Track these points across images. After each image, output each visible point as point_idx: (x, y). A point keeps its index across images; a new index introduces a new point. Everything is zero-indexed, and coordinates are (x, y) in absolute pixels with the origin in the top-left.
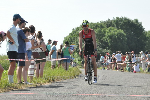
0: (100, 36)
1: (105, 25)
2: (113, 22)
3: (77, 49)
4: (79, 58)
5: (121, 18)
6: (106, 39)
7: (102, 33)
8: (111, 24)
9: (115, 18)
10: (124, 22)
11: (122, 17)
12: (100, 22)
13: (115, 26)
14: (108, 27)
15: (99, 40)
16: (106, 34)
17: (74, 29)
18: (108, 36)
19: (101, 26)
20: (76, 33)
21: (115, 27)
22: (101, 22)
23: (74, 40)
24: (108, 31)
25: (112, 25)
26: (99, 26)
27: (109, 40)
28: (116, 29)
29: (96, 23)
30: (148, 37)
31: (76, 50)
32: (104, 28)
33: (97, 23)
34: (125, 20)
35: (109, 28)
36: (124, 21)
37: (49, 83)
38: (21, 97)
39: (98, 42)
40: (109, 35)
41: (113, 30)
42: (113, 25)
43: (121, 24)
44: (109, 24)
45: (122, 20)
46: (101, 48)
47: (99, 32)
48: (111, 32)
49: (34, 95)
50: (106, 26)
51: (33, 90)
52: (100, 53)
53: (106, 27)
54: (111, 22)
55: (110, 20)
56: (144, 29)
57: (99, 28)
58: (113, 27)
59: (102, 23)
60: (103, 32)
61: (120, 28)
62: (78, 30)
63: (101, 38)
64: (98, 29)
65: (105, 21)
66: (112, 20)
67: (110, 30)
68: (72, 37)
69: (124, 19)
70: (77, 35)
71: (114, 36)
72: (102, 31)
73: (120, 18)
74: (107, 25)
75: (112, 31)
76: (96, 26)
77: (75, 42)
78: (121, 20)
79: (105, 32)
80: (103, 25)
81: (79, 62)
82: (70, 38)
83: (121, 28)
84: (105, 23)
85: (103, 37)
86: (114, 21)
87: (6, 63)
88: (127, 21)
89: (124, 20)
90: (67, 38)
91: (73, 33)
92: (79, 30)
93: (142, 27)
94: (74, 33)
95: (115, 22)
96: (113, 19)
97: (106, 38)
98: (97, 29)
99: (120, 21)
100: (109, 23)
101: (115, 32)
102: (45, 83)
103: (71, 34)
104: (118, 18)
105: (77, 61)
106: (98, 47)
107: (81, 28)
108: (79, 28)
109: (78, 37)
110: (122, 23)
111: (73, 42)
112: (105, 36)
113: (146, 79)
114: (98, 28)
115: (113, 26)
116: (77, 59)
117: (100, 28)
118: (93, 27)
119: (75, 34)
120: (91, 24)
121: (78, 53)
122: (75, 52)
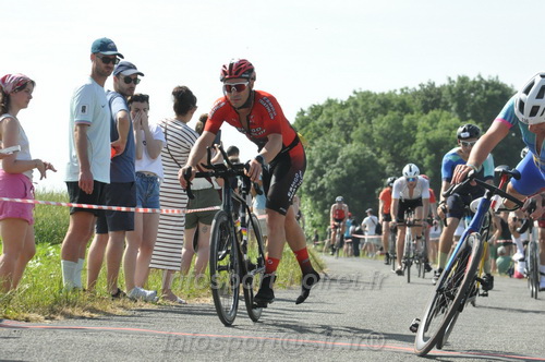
0: (395, 142)
1: (418, 104)
2: (445, 93)
4: (318, 217)
5: (477, 80)
6: (418, 152)
7: (405, 131)
8: (439, 100)
9: (455, 79)
10: (485, 95)
11: (479, 76)
12: (398, 93)
13: (453, 109)
14: (426, 112)
15: (392, 154)
16: (420, 135)
17: (302, 112)
18: (424, 142)
19: (401, 105)
20: (311, 125)
21: (451, 111)
22: (402, 90)
24: (427, 125)
25: (441, 105)
26: (396, 104)
27: (428, 156)
28: (455, 119)
29: (383, 94)
31: (308, 188)
32: (412, 113)
33: (386, 92)
34: (491, 88)
35: (431, 113)
36: (488, 92)
38: (112, 339)
39: (388, 162)
40: (430, 138)
41: (444, 123)
42: (446, 103)
43: (473, 101)
44: (431, 99)
45: (479, 87)
47: (393, 127)
48: (435, 128)
49: (159, 335)
50: (420, 106)
53: (418, 111)
54: (439, 91)
55: (437, 85)
57: (394, 110)
58: (445, 112)
59: (406, 93)
60: (407, 129)
61: (469, 115)
62: (316, 118)
63: (399, 150)
64: (391, 115)
65: (418, 88)
66: (443, 87)
67: (432, 123)
69: (487, 85)
70: (315, 134)
71: (447, 143)
72: (405, 122)
73: (471, 79)
74: (424, 102)
75: (439, 125)
76: (385, 104)
78: (475, 86)
79: (415, 128)
80: (407, 101)
83: (473, 118)
84: (416, 94)
85: (405, 145)
86: (450, 88)
87: (56, 219)
88: (496, 92)
89: (487, 88)
91: (298, 126)
92: (320, 114)
94: (303, 127)
95: (453, 95)
96: (447, 83)
97: (418, 148)
98: (385, 114)
99: (472, 90)
100: (432, 96)
101: (451, 130)
102: (195, 296)
104: (463, 80)
107: (329, 110)
108: (321, 108)
109: (316, 142)
110: (478, 97)
112: (413, 141)
114: (390, 112)
115: (446, 108)
117: (397, 113)
118: (371, 106)
119: (306, 131)
120: (367, 96)
121: (315, 199)
122: (304, 195)
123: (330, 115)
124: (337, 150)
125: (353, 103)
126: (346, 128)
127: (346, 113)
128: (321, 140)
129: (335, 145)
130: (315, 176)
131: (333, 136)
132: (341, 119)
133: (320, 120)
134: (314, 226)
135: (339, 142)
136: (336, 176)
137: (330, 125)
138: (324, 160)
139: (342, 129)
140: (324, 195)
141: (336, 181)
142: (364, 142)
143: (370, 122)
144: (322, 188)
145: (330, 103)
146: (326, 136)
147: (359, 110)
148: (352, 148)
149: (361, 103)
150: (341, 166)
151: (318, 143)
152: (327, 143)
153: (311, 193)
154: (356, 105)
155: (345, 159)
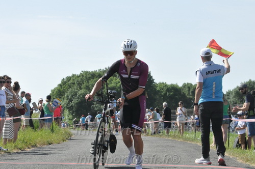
3: (67, 105)
4: (71, 117)
12: (98, 71)
17: (64, 79)
20: (67, 84)
23: (64, 93)
24: (108, 82)
26: (97, 75)
28: (118, 80)
29: (92, 72)
30: (158, 91)
31: (67, 107)
37: (29, 149)
40: (109, 87)
46: (99, 103)
48: (111, 83)
51: (7, 158)
52: (98, 110)
56: (153, 80)
57: (96, 77)
58: (115, 77)
59: (101, 71)
62: (69, 81)
65: (105, 69)
68: (62, 90)
70: (68, 87)
71: (116, 88)
75: (113, 82)
76: (94, 75)
77: (66, 96)
80: (101, 74)
81: (70, 121)
82: (59, 90)
84: (104, 71)
90: (54, 90)
91: (62, 84)
93: (151, 77)
94: (64, 85)
101: (117, 84)
103: (60, 85)
105: (67, 121)
106: (95, 103)
107: (73, 78)
108: (71, 77)
111: (62, 95)
113: (156, 144)
116: (67, 117)
118: (88, 76)
120: (86, 73)
121: (70, 110)
122: (65, 109)
123: (73, 80)
124: (77, 92)
125: (81, 75)
126: (80, 84)
127: (80, 79)
128: (71, 89)
129: (76, 90)
130: (69, 102)
131: (75, 87)
132: (78, 81)
133: (70, 82)
134: (69, 120)
135: (77, 89)
136: (77, 102)
137: (74, 84)
138: (72, 96)
139: (78, 85)
140: (73, 109)
141: (77, 103)
142: (86, 89)
143: (88, 82)
144: (72, 106)
145: (73, 75)
146: (73, 88)
147: (84, 78)
148: (82, 91)
149: (85, 75)
150: (78, 98)
151: (70, 90)
152: (73, 90)
153: (68, 108)
154: (83, 76)
155: (80, 95)
